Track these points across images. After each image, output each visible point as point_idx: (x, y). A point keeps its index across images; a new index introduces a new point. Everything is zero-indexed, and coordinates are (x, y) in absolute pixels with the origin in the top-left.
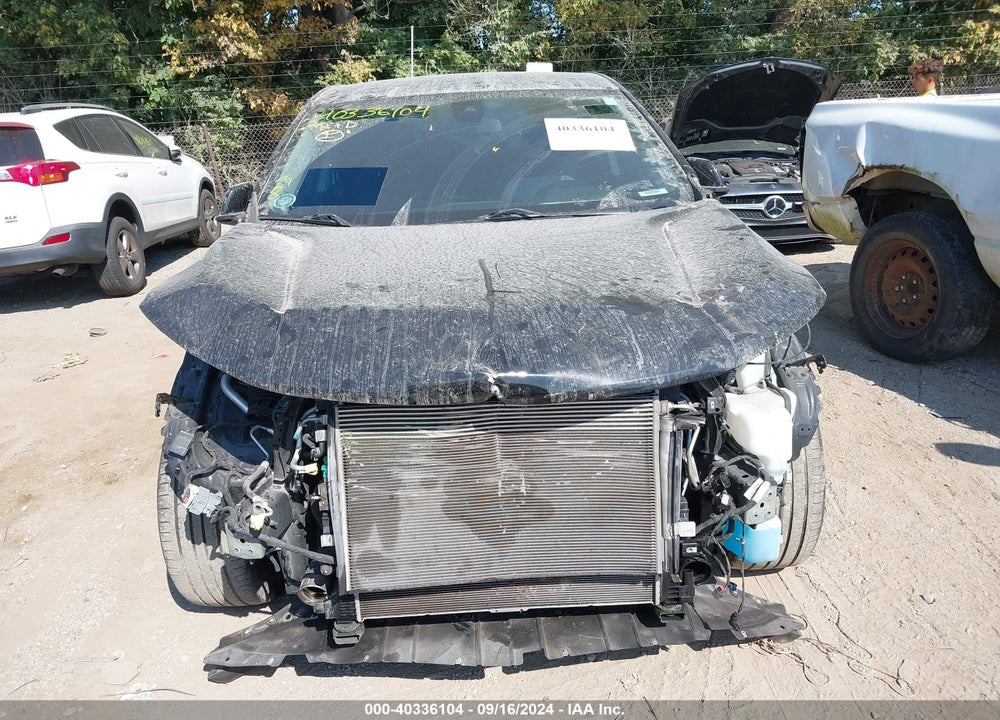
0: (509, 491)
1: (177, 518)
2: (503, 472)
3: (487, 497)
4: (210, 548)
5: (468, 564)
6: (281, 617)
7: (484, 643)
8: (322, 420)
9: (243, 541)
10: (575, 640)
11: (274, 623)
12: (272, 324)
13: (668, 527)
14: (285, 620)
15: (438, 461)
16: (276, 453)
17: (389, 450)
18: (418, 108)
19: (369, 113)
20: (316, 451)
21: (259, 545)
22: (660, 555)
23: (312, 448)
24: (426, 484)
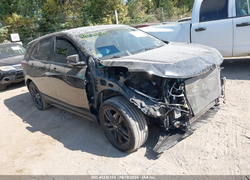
0: (205, 89)
1: (137, 126)
2: (204, 86)
3: (203, 91)
6: (161, 138)
7: (201, 121)
8: (183, 84)
9: (178, 114)
10: (211, 115)
11: (162, 140)
12: (174, 67)
13: (221, 87)
14: (164, 138)
15: (197, 87)
16: (165, 98)
17: (192, 87)
18: (102, 33)
19: (93, 35)
20: (184, 91)
21: (180, 113)
22: (220, 93)
23: (182, 90)
24: (197, 92)
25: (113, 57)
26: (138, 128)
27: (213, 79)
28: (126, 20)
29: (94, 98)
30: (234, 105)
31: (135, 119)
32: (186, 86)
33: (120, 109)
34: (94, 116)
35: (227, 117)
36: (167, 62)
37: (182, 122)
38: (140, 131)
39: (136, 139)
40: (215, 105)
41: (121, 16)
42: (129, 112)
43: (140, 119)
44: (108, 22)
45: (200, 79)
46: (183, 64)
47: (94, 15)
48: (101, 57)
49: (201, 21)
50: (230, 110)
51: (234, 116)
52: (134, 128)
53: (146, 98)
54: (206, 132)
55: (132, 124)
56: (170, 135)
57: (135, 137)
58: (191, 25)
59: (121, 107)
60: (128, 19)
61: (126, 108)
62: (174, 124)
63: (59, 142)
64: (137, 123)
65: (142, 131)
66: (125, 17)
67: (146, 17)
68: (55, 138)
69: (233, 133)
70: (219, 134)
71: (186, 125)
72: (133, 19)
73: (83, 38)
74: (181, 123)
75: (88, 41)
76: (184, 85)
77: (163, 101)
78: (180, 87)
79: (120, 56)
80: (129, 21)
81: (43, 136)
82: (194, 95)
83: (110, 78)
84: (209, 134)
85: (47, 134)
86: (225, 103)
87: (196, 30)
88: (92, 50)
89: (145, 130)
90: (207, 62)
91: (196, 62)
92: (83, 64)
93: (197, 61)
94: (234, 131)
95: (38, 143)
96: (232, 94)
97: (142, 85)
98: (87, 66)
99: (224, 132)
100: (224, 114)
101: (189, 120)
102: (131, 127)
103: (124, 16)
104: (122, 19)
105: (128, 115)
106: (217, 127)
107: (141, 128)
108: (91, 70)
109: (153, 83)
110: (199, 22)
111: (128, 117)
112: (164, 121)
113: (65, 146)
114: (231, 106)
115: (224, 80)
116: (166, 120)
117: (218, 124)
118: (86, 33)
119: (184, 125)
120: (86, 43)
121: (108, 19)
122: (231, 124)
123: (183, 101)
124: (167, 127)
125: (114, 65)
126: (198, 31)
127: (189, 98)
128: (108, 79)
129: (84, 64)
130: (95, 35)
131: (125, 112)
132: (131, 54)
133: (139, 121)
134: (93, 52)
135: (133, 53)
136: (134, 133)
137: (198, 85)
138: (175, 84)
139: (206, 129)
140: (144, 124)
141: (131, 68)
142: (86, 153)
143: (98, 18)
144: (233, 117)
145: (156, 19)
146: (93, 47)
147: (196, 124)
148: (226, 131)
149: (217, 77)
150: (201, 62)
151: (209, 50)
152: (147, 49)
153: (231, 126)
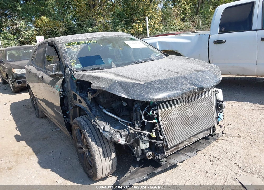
0: (191, 115)
1: (100, 152)
2: (189, 111)
3: (188, 118)
4: (109, 158)
5: (187, 134)
6: (132, 169)
7: (186, 154)
8: (156, 108)
9: (144, 144)
10: (201, 147)
11: (132, 171)
12: (143, 87)
13: (216, 115)
14: (134, 170)
15: (178, 112)
16: (135, 122)
17: (169, 112)
18: (93, 41)
19: (81, 43)
20: (156, 116)
21: (148, 143)
22: (215, 121)
23: (155, 115)
24: (177, 118)
25: (92, 69)
26: (102, 154)
27: (206, 104)
28: (158, 27)
29: (69, 113)
30: (241, 135)
31: (99, 143)
32: (160, 111)
33: (84, 130)
34: (69, 133)
35: (227, 150)
36: (139, 81)
37: (157, 153)
38: (103, 159)
39: (97, 168)
40: (210, 135)
41: (153, 23)
42: (93, 135)
43: (105, 145)
44: (138, 28)
45: (183, 103)
46: (157, 84)
47: (125, 21)
48: (80, 68)
49: (221, 32)
50: (234, 141)
51: (235, 150)
52: (95, 154)
53: (115, 119)
54: (194, 167)
55: (94, 150)
56: (142, 167)
57: (97, 165)
58: (209, 36)
59: (86, 128)
60: (161, 26)
61: (91, 130)
62: (146, 154)
63: (37, 156)
64: (101, 149)
65: (107, 159)
66: (158, 24)
67: (182, 24)
68: (34, 151)
69: (225, 173)
70: (207, 172)
71: (160, 157)
72: (166, 26)
73: (68, 46)
74: (155, 154)
75: (73, 49)
76: (157, 110)
77: (133, 126)
78: (151, 111)
79: (102, 68)
80: (162, 28)
81: (25, 147)
82: (172, 122)
83: (82, 92)
84: (196, 171)
85: (29, 145)
86: (224, 134)
87: (215, 43)
88: (73, 60)
89: (111, 158)
90: (192, 84)
91: (175, 83)
92: (60, 74)
93: (179, 82)
94: (227, 170)
95: (16, 154)
96: (245, 121)
97: (113, 104)
98: (64, 77)
99: (214, 171)
100: (224, 147)
101: (164, 152)
102: (92, 153)
103: (156, 23)
104: (155, 26)
105: (91, 139)
106: (208, 162)
107: (106, 155)
108: (67, 81)
109: (123, 103)
110: (219, 33)
111: (90, 141)
112: (134, 149)
113: (39, 162)
114: (236, 137)
115: (223, 105)
116: (136, 148)
117: (212, 158)
118: (74, 41)
119: (157, 157)
120: (69, 52)
121: (138, 25)
122: (227, 160)
123: (156, 128)
124: (138, 157)
125: (83, 79)
126: (217, 44)
127: (165, 126)
128: (79, 93)
129: (62, 74)
130: (84, 43)
131: (88, 135)
132: (116, 67)
133: (103, 146)
134: (73, 62)
135: (118, 66)
136: (95, 160)
137: (179, 110)
138: (148, 106)
139: (194, 164)
140: (110, 150)
141: (95, 85)
142: (55, 173)
143: (129, 23)
144: (233, 152)
145: (192, 27)
146: (75, 56)
147: (179, 156)
148: (217, 170)
149: (211, 101)
150: (183, 83)
151: (206, 68)
152: (138, 62)
153: (226, 164)
